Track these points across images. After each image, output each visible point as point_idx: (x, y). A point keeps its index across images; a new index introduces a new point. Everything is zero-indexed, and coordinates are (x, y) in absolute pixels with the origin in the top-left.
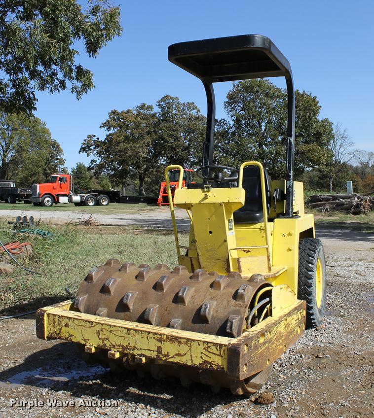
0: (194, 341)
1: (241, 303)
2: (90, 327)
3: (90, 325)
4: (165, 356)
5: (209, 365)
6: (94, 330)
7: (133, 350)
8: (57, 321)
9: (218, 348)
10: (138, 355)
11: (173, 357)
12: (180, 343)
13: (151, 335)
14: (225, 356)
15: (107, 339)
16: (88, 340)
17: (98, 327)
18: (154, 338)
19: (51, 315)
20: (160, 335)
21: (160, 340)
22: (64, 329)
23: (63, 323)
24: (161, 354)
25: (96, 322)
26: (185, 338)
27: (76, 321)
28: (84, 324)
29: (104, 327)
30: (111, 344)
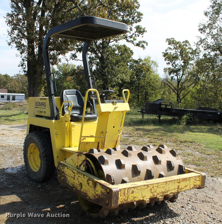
0: (191, 177)
2: (147, 188)
3: (147, 187)
4: (180, 189)
6: (149, 189)
7: (167, 192)
8: (126, 192)
10: (169, 194)
11: (184, 188)
12: (186, 180)
13: (176, 181)
14: (201, 180)
15: (156, 191)
16: (145, 196)
17: (151, 187)
18: (177, 182)
19: (122, 190)
20: (180, 180)
21: (179, 183)
22: (131, 195)
23: (130, 192)
24: (179, 189)
25: (150, 184)
26: (188, 178)
27: (139, 188)
28: (143, 187)
29: (155, 185)
30: (157, 194)
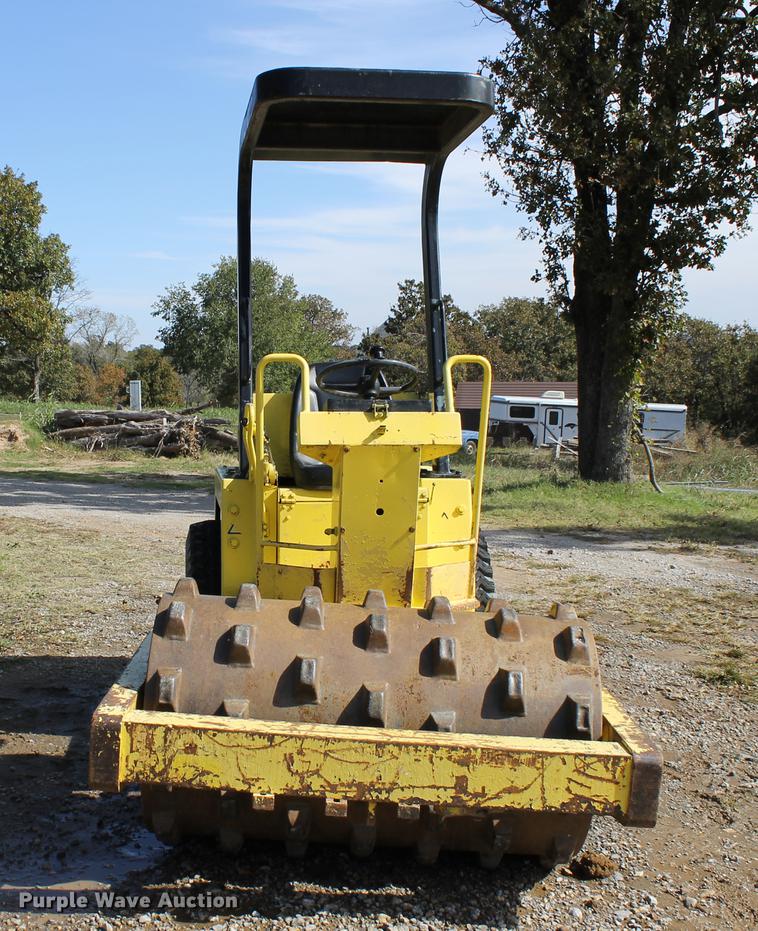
0: (552, 755)
1: (584, 667)
2: (265, 747)
3: (266, 742)
4: (476, 795)
5: (584, 806)
6: (277, 754)
7: (389, 791)
8: (158, 741)
9: (610, 766)
10: (402, 801)
11: (497, 796)
12: (516, 762)
13: (442, 753)
14: (625, 782)
15: (317, 772)
16: (257, 780)
17: (290, 747)
18: (450, 758)
19: (139, 728)
20: (467, 749)
21: (464, 762)
22: (181, 759)
23: (180, 744)
24: (466, 792)
25: (282, 736)
26: (530, 752)
27: (220, 738)
28: (246, 741)
29: (307, 744)
30: (325, 784)
